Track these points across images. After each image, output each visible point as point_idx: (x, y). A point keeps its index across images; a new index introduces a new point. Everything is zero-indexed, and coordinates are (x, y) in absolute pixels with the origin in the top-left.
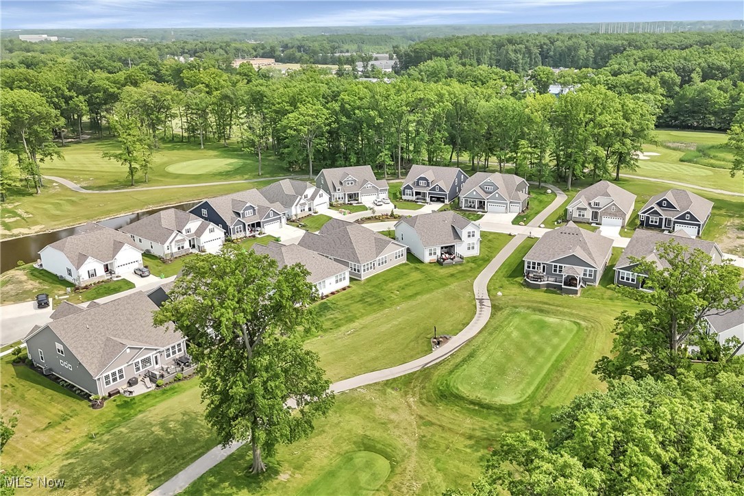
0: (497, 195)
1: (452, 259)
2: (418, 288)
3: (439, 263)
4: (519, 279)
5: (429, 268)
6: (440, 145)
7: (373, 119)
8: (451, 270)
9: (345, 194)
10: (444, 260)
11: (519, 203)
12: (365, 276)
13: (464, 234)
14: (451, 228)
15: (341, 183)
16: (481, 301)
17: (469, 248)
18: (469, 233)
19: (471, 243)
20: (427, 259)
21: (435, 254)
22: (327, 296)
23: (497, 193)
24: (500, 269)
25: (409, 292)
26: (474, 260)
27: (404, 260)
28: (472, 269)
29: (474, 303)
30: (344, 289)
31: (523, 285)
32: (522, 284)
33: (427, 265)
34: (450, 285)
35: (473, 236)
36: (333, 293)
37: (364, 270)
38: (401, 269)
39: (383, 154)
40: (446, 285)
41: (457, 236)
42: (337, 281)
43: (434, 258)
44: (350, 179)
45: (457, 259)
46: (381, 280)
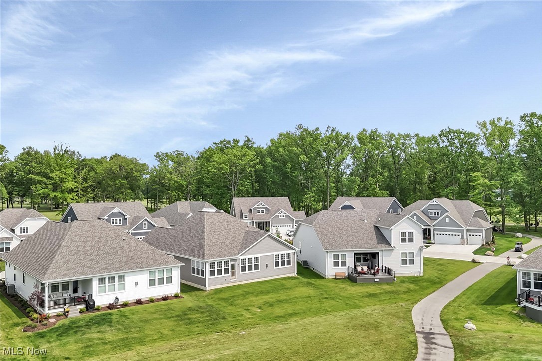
0: (447, 220)
1: (374, 274)
2: (299, 307)
3: (352, 278)
4: (508, 307)
5: (331, 285)
6: (374, 189)
7: (298, 156)
8: (371, 289)
9: (253, 222)
10: (359, 273)
11: (481, 231)
12: (212, 283)
13: (395, 235)
14: (373, 230)
15: (250, 211)
16: (428, 336)
17: (404, 262)
18: (404, 234)
19: (407, 252)
20: (331, 271)
21: (344, 264)
22: (125, 305)
23: (447, 216)
24: (463, 294)
25: (278, 311)
26: (414, 280)
27: (291, 271)
28: (408, 291)
29: (412, 337)
30: (165, 298)
31: (520, 317)
32: (517, 315)
33: (330, 281)
34: (364, 307)
35: (411, 240)
36: (139, 302)
37: (212, 273)
38: (284, 282)
39: (308, 196)
40: (357, 307)
41: (383, 239)
42: (152, 282)
43: (343, 271)
44: (261, 206)
45: (382, 275)
46: (240, 291)
